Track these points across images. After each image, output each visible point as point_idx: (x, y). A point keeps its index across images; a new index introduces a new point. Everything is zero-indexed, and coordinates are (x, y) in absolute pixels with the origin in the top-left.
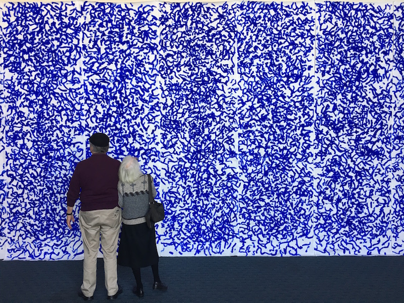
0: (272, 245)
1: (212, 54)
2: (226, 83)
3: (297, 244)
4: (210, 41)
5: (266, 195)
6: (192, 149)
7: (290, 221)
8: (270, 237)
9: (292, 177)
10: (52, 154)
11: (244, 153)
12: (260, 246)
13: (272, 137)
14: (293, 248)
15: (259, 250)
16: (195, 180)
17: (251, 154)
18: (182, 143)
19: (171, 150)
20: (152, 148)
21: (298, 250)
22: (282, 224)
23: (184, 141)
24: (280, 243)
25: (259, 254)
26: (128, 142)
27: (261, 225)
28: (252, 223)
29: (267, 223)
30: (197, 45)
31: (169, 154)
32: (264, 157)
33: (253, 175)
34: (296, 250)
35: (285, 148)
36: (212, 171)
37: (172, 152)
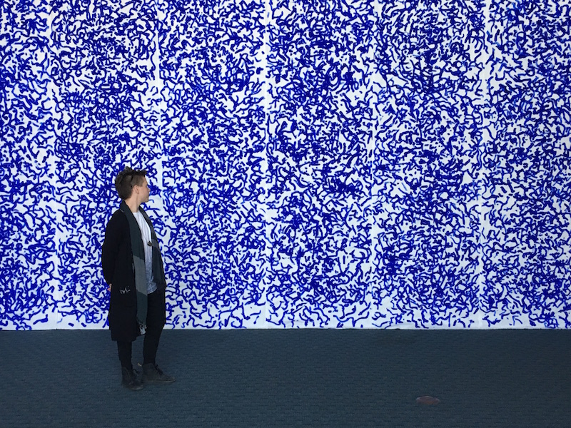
0: (209, 315)
1: (124, 52)
2: (144, 92)
3: (243, 314)
4: (121, 33)
5: (201, 246)
6: (99, 184)
7: (233, 282)
8: (206, 304)
9: (236, 222)
11: (171, 189)
12: (193, 316)
13: (208, 167)
14: (238, 318)
15: (192, 321)
16: (103, 226)
17: (180, 191)
18: (85, 175)
19: (70, 185)
20: (44, 182)
21: (244, 321)
22: (223, 287)
24: (221, 312)
25: (190, 327)
26: (10, 174)
27: (194, 288)
28: (183, 285)
29: (203, 285)
30: (102, 39)
31: (66, 189)
32: (198, 194)
33: (182, 219)
34: (241, 321)
35: (226, 182)
37: (71, 187)
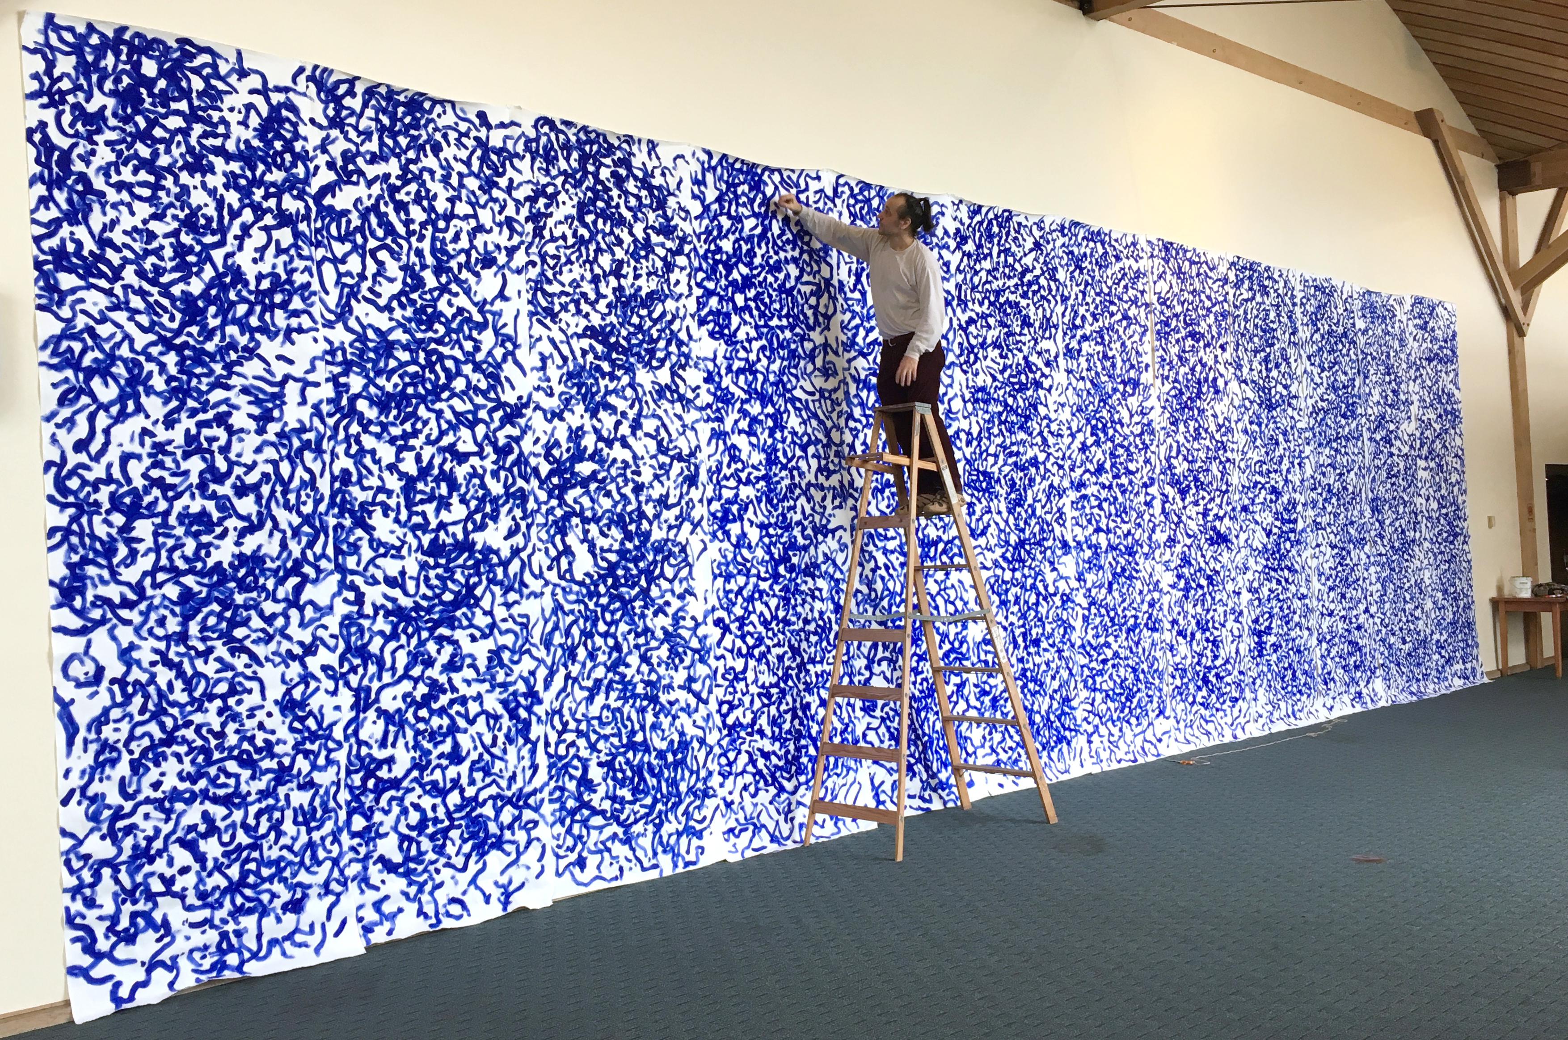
1: (1030, 325)
2: (1049, 390)
4: (1024, 296)
5: (1112, 634)
6: (1013, 539)
7: (1143, 687)
8: (1122, 725)
9: (1140, 593)
10: (795, 560)
13: (1112, 510)
15: (1113, 755)
16: (1020, 610)
17: (1088, 547)
19: (982, 541)
21: (1159, 745)
23: (998, 518)
25: (1113, 765)
27: (1109, 701)
29: (1117, 695)
30: (1007, 301)
33: (1094, 592)
35: (1129, 532)
36: (1040, 586)
37: (983, 546)
